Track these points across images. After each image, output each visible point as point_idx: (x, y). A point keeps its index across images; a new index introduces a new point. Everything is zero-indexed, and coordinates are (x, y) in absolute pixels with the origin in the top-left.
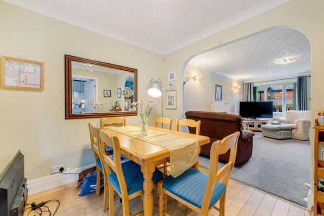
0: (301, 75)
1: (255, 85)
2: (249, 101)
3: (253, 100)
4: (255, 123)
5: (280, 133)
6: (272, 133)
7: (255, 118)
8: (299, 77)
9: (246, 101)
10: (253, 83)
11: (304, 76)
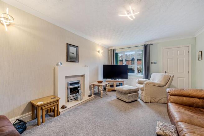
0: (146, 44)
1: (117, 51)
2: (112, 64)
3: (115, 64)
4: (114, 84)
5: (129, 96)
6: (123, 96)
7: (115, 79)
8: (145, 45)
9: (110, 64)
10: (115, 50)
11: (148, 44)
